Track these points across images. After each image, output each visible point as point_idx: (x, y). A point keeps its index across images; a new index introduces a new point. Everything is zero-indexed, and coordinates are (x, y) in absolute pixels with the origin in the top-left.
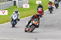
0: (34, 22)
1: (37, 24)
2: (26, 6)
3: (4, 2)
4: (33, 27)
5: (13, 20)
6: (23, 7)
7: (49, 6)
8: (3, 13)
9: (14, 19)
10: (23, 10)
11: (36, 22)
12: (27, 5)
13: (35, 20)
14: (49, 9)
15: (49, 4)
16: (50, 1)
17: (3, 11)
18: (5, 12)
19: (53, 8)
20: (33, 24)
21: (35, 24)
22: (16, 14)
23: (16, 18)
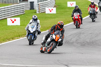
0: (54, 37)
1: (60, 40)
2: (51, 10)
3: (14, 3)
4: (52, 44)
5: (29, 33)
6: (46, 13)
7: (90, 10)
8: (13, 22)
9: (32, 32)
10: (46, 18)
11: (58, 36)
12: (52, 8)
13: (55, 33)
14: (91, 14)
15: (90, 6)
16: (92, 1)
17: (13, 19)
18: (15, 20)
19: (97, 13)
20: (53, 40)
21: (56, 40)
22: (34, 24)
23: (34, 30)
